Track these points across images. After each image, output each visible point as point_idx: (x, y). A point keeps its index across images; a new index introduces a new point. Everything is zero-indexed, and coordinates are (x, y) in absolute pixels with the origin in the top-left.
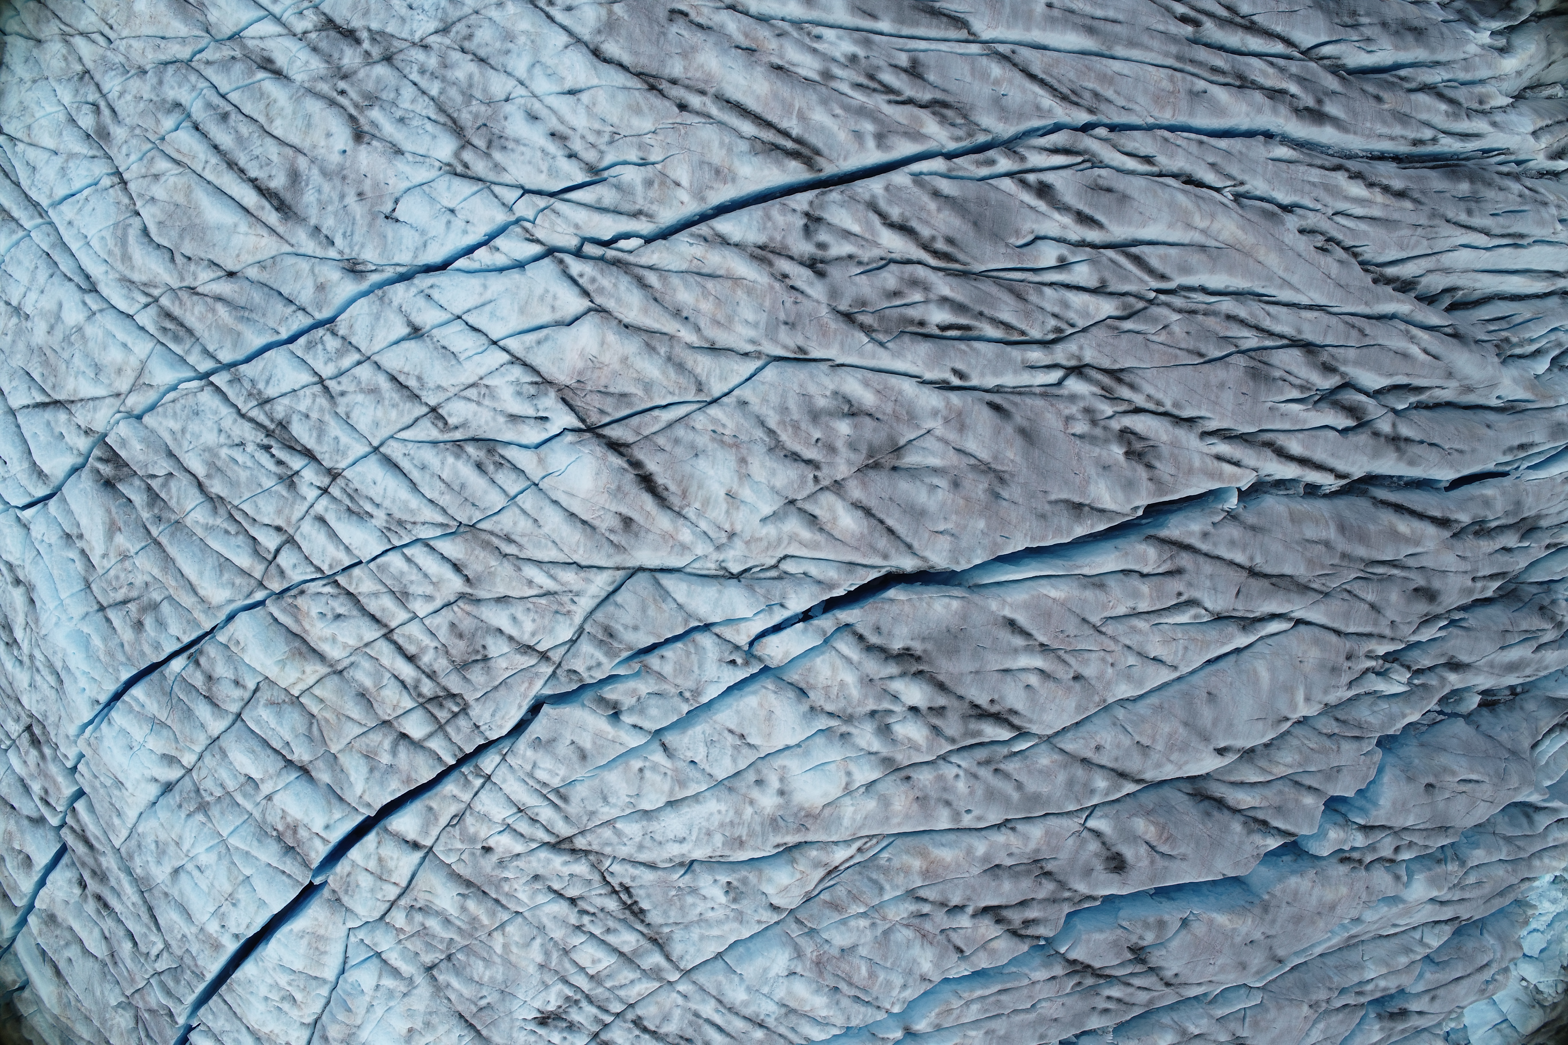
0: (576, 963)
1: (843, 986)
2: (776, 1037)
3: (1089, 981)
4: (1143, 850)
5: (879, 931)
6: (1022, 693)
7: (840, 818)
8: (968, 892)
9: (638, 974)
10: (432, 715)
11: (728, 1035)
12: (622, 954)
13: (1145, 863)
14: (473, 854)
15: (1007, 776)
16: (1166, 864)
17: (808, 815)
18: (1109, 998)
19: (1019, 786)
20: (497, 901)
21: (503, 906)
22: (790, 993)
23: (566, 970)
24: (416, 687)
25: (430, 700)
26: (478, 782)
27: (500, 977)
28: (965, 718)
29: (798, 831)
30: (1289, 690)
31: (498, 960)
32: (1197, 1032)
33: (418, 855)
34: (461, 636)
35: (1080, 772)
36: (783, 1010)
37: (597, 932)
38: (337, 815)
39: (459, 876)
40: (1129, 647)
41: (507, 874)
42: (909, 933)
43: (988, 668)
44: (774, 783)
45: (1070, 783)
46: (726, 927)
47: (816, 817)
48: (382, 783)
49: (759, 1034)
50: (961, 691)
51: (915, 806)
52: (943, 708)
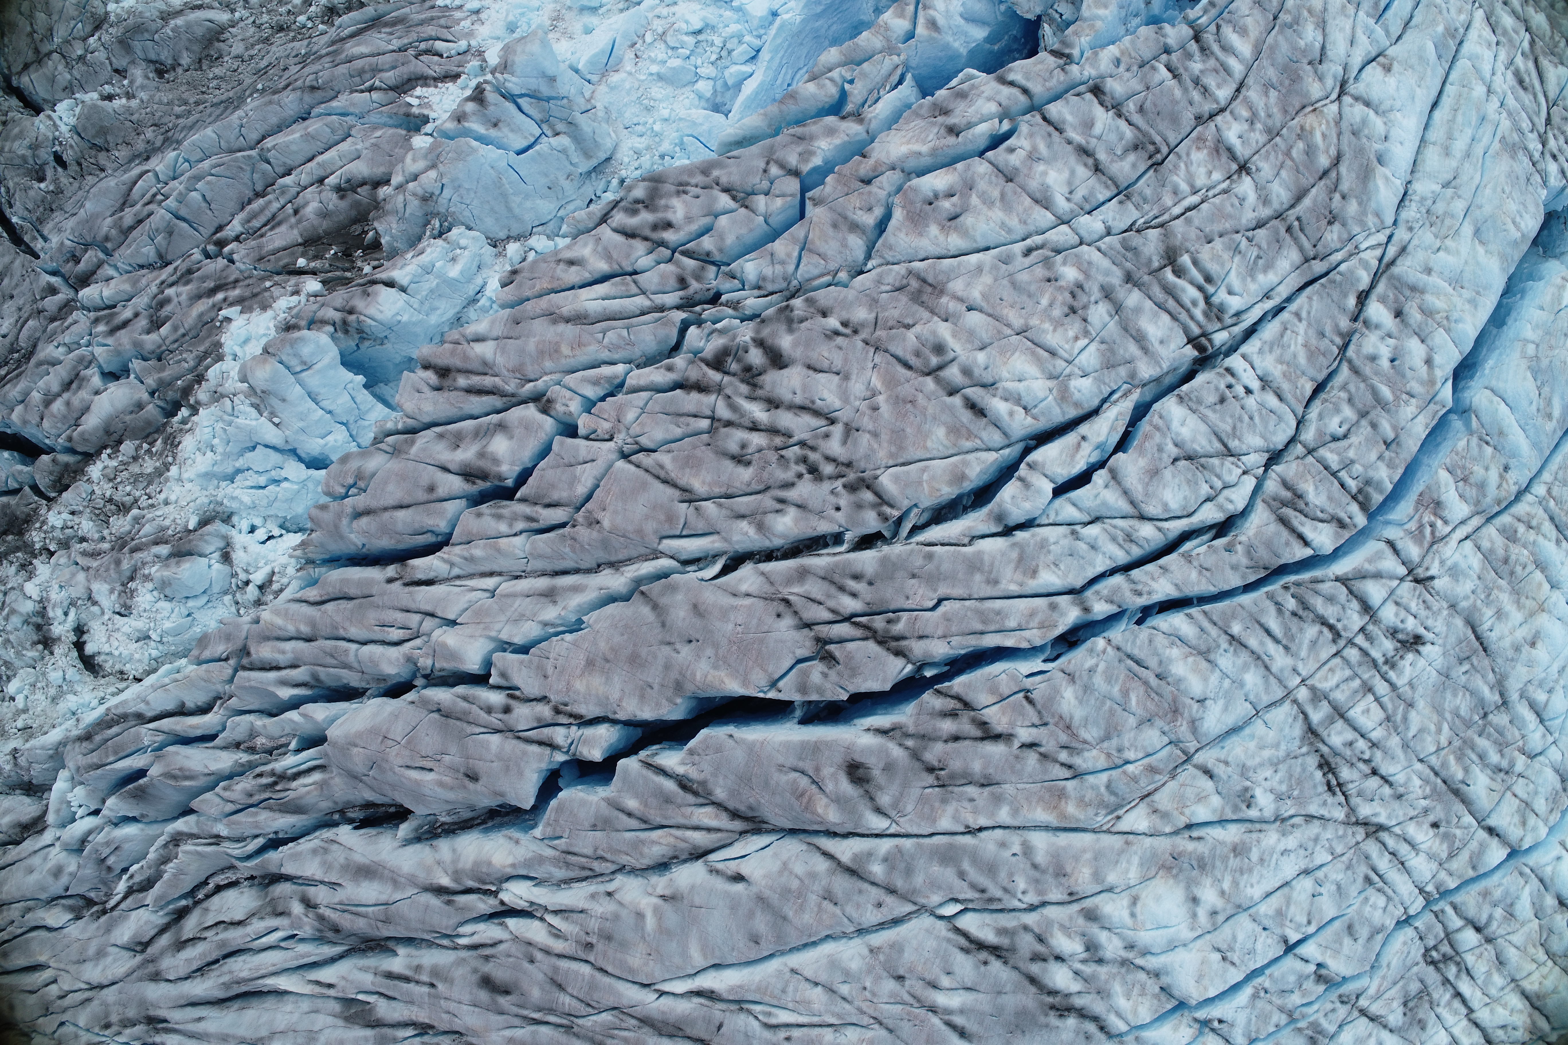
0: (1382, 706)
1: (1153, 681)
2: (1220, 623)
3: (879, 622)
4: (829, 787)
5: (1114, 742)
6: (956, 969)
7: (1141, 865)
8: (1018, 766)
9: (1332, 696)
10: (1452, 946)
11: (1262, 625)
12: (1342, 716)
13: (827, 771)
14: (1448, 822)
15: (973, 886)
16: (801, 765)
17: (1170, 869)
18: (854, 595)
19: (962, 875)
20: (1436, 774)
21: (1432, 769)
22: (1206, 680)
23: (1391, 700)
24: (1459, 971)
25: (1451, 958)
26: (1430, 888)
27: (1448, 695)
28: (1013, 950)
29: (1180, 854)
30: (663, 930)
31: (1448, 716)
32: (744, 525)
33: (1492, 822)
34: (1420, 1021)
35: (899, 883)
36: (1212, 657)
37: (1361, 744)
38: (1549, 870)
39: (1463, 801)
40: (844, 999)
41: (1424, 803)
42: (1084, 734)
43: (989, 997)
44: (1202, 913)
45: (909, 872)
46: (1258, 760)
47: (1163, 866)
48: (1507, 893)
49: (1236, 628)
50: (1015, 975)
51: (1068, 869)
52: (1032, 959)
